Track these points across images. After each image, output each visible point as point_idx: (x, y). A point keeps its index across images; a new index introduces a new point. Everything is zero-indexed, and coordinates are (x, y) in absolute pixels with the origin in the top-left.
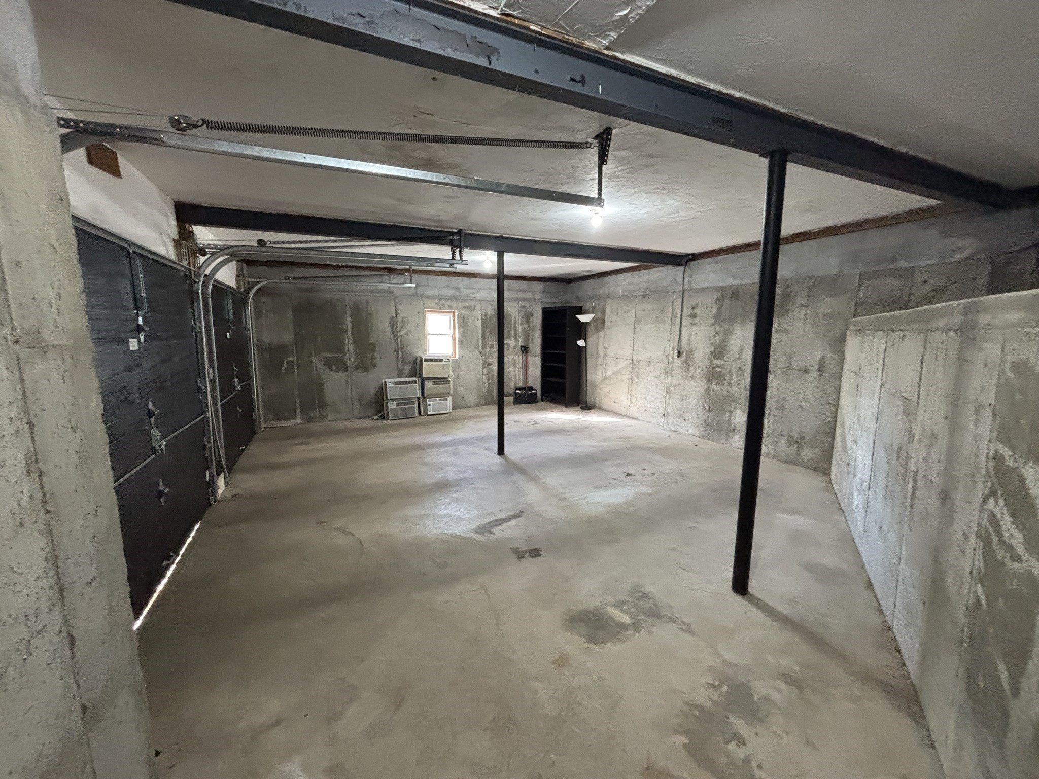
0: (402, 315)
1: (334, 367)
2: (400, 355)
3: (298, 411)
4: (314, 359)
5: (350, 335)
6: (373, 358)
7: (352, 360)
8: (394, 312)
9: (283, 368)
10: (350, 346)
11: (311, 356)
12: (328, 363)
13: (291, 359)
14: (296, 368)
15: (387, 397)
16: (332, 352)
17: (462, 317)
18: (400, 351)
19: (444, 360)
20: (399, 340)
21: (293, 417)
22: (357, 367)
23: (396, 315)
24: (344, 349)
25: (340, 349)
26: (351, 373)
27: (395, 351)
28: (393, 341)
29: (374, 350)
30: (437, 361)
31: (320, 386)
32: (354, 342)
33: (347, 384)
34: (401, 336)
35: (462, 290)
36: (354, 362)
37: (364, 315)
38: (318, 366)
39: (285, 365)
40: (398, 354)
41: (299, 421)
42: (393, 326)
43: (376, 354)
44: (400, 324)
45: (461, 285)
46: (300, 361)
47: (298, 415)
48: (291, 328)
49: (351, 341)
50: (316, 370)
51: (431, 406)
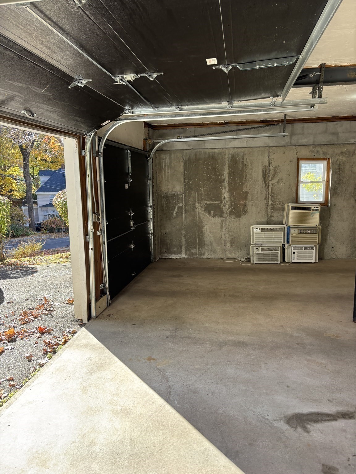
0: (274, 164)
1: (212, 212)
2: (270, 203)
3: (184, 247)
4: (197, 205)
5: (227, 185)
6: (245, 205)
7: (227, 206)
8: (267, 162)
9: (175, 213)
10: (226, 195)
11: (195, 203)
12: (208, 209)
13: (181, 205)
14: (184, 212)
15: (253, 242)
16: (212, 200)
17: (338, 163)
18: (270, 198)
19: (313, 208)
20: (270, 188)
21: (180, 252)
22: (231, 213)
23: (269, 164)
24: (221, 197)
25: (218, 197)
26: (226, 218)
27: (265, 199)
28: (264, 189)
29: (246, 198)
30: (305, 210)
31: (200, 228)
32: (230, 191)
33: (222, 228)
34: (272, 184)
35: (340, 135)
36: (229, 208)
37: (240, 166)
38: (200, 211)
39: (176, 210)
40: (268, 202)
41: (184, 256)
42: (265, 175)
43: (247, 202)
44: (272, 173)
45: (340, 130)
46: (187, 207)
47: (184, 251)
48: (182, 179)
49: (227, 190)
50: (198, 214)
51: (296, 254)
